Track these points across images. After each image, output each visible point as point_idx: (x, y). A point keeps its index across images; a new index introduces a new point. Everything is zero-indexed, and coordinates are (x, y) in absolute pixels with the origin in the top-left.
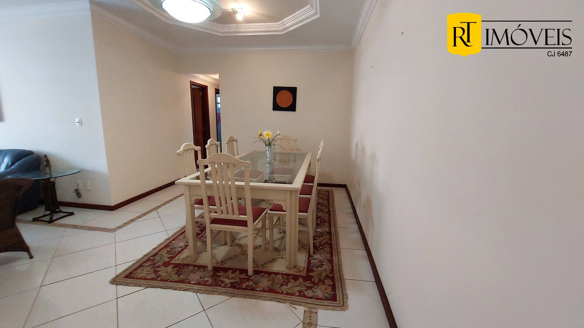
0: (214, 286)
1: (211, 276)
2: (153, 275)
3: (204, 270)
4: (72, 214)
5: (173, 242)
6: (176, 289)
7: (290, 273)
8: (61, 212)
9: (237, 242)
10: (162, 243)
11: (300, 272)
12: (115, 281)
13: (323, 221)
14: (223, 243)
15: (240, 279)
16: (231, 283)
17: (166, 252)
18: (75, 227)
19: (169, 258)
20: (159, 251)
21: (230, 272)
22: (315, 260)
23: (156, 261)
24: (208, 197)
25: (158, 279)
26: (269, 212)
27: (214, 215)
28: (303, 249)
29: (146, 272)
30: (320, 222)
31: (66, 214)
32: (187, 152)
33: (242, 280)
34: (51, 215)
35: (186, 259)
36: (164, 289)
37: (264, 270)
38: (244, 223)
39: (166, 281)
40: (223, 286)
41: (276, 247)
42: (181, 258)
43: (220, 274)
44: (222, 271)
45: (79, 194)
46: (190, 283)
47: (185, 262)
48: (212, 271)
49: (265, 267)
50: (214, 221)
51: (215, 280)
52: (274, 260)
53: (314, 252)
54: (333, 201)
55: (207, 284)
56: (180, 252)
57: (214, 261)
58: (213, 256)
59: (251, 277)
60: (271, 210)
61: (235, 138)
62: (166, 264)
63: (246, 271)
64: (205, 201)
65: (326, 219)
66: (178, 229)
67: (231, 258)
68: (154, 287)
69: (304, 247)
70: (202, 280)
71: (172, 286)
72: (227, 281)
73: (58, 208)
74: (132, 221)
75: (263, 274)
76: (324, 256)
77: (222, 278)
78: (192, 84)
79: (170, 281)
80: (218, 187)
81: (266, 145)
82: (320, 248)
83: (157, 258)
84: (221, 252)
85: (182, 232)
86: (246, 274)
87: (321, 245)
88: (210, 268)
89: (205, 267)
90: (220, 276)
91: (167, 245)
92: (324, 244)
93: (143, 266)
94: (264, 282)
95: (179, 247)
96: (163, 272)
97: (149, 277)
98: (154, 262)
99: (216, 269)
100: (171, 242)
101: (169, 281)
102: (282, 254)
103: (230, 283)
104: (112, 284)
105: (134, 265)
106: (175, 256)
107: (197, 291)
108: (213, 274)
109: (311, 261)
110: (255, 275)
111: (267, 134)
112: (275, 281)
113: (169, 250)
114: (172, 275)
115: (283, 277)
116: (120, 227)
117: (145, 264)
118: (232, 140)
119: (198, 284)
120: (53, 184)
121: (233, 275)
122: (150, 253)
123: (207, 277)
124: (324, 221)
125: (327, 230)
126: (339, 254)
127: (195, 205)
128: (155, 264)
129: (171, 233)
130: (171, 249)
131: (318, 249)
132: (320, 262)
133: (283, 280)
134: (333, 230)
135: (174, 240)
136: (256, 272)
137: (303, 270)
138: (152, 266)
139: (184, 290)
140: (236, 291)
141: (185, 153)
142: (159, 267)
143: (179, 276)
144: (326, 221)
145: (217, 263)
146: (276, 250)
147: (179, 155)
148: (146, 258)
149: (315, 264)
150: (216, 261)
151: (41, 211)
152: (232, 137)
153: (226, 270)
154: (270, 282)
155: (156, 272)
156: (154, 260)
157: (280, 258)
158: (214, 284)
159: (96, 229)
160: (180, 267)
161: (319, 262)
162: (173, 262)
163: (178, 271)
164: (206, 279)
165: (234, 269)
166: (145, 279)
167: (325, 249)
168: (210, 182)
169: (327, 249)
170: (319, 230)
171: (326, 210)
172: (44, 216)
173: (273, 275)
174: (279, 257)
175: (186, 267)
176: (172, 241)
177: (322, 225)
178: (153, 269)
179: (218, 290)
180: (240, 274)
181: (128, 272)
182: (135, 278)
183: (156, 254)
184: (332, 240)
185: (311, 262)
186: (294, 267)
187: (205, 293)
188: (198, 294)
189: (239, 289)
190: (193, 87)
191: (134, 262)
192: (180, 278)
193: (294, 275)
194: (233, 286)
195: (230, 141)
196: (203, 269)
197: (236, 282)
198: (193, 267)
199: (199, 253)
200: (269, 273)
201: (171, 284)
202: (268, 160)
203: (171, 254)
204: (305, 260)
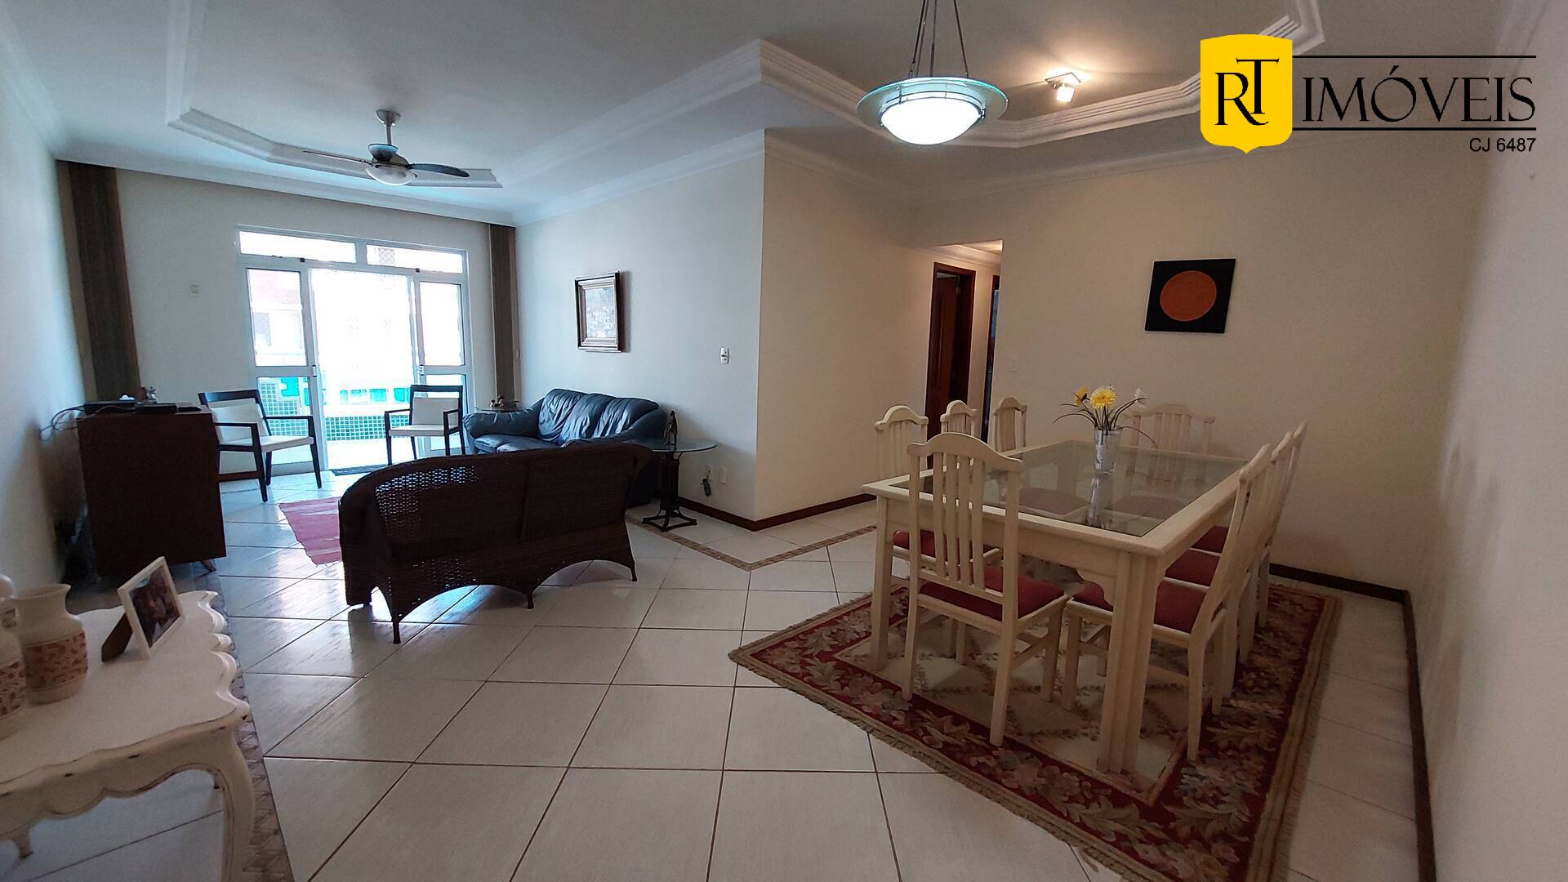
0: (907, 733)
1: (905, 712)
2: (798, 669)
3: (894, 694)
4: (693, 522)
5: (846, 618)
6: (831, 710)
7: (1106, 781)
8: (680, 516)
9: (981, 659)
10: (825, 615)
11: (1138, 791)
12: (736, 656)
13: (1266, 682)
14: (947, 650)
15: (969, 743)
16: (945, 744)
17: (829, 634)
18: (695, 546)
19: (831, 646)
20: (817, 627)
21: (948, 719)
22: (1197, 780)
23: (808, 644)
24: (921, 530)
25: (805, 679)
26: (1071, 601)
27: (930, 575)
28: (1167, 736)
29: (786, 657)
30: (1255, 681)
31: (685, 521)
32: (898, 426)
33: (973, 747)
34: (667, 518)
35: (864, 659)
36: (811, 700)
37: (1032, 746)
38: (993, 610)
39: (819, 687)
40: (927, 742)
41: (1081, 706)
42: (854, 654)
43: (925, 715)
44: (930, 710)
45: (708, 490)
46: (861, 710)
47: (860, 665)
48: (909, 702)
49: (1039, 741)
50: (929, 588)
51: (912, 723)
52: (1067, 734)
53: (1202, 759)
54: (1331, 634)
55: (894, 724)
56: (853, 642)
57: (918, 684)
58: (917, 672)
59: (996, 748)
60: (1077, 599)
61: (1022, 403)
62: (824, 657)
63: (985, 731)
64: (914, 541)
65: (1283, 680)
66: (861, 596)
67: (958, 691)
68: (794, 691)
69: (1171, 732)
70: (884, 711)
71: (825, 699)
72: (937, 735)
73: (678, 509)
74: (782, 557)
75: (1029, 754)
76: (1233, 778)
77: (927, 725)
78: (938, 268)
79: (824, 691)
80: (945, 511)
81: (1096, 425)
82: (1229, 754)
83: (811, 640)
84: (939, 671)
85: (865, 604)
86: (985, 738)
87: (1231, 746)
88: (906, 694)
89: (896, 689)
90: (923, 720)
91: (833, 621)
92: (1248, 749)
93: (785, 647)
94: (1027, 774)
95: (855, 632)
96: (817, 669)
97: (790, 669)
98: (805, 645)
99: (919, 703)
100: (840, 618)
101: (823, 689)
102: (1097, 728)
103: (943, 742)
104: (732, 659)
105: (770, 638)
106: (843, 648)
107: (870, 731)
108: (910, 707)
109: (1185, 776)
110: (1006, 749)
111: (1102, 397)
112: (1057, 785)
113: (835, 631)
114: (831, 681)
115: (1080, 782)
116: (760, 564)
117: (788, 644)
118: (1011, 407)
119: (877, 717)
120: (677, 463)
121: (955, 729)
122: (799, 627)
123: (897, 710)
124: (1271, 686)
125: (1275, 712)
126: (1292, 791)
127: (895, 547)
128: (806, 649)
129: (845, 599)
130: (839, 630)
131: (1220, 753)
132: (1215, 792)
133: (1079, 790)
134: (1296, 718)
135: (848, 614)
136: (1010, 743)
137: (1150, 791)
138: (800, 651)
139: (846, 718)
140: (952, 764)
141: (892, 428)
142: (810, 656)
143: (842, 688)
144: (1278, 686)
145: (923, 691)
146: (1084, 713)
147: (879, 430)
148: (792, 634)
149: (1195, 790)
150: (922, 686)
151: (654, 510)
152: (1013, 399)
153: (940, 712)
154: (1043, 781)
155: (803, 664)
156: (805, 641)
157: (1086, 735)
158: (907, 730)
159: (724, 558)
160: (848, 672)
161: (1211, 789)
162: (836, 656)
163: (843, 677)
164: (894, 714)
165: (959, 715)
166: (784, 671)
167: (1244, 762)
168: (929, 497)
169: (1255, 764)
170: (1243, 704)
171: (1293, 655)
172: (657, 518)
173: (1056, 769)
174: (1085, 731)
175: (860, 675)
176: (844, 615)
177: (1257, 693)
178: (801, 658)
179: (914, 746)
180: (970, 732)
181: (757, 649)
182: (767, 663)
183: (811, 631)
184: (1284, 745)
185: (1183, 781)
186: (1121, 773)
187: (884, 740)
188: (871, 736)
189: (960, 762)
190: (940, 275)
191: (772, 633)
192: (844, 692)
193: (1115, 791)
194: (948, 750)
195: (1005, 409)
196: (892, 692)
197: (958, 746)
198: (872, 681)
199: (891, 656)
200: (1046, 761)
201: (824, 697)
202: (1098, 466)
203: (837, 641)
204: (1165, 768)
